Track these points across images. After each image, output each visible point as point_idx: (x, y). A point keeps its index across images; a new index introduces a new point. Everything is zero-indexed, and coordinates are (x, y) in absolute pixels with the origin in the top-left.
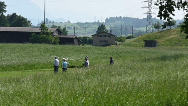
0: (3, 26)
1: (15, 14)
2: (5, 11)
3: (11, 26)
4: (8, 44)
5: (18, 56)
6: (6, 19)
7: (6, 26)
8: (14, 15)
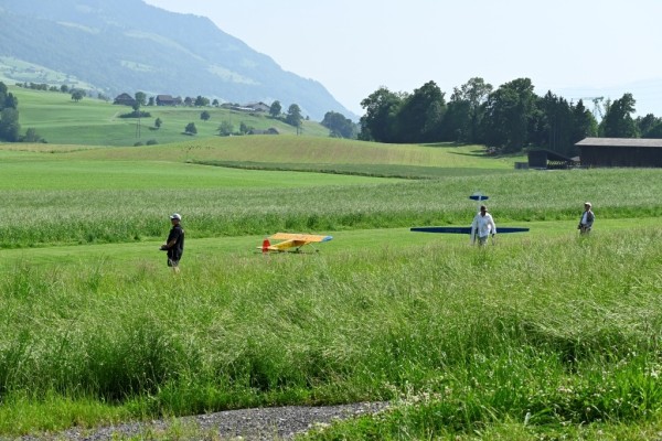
0: (629, 136)
1: (652, 115)
2: (633, 110)
3: (643, 137)
4: (638, 170)
5: (654, 192)
6: (635, 125)
7: (635, 137)
8: (650, 117)
